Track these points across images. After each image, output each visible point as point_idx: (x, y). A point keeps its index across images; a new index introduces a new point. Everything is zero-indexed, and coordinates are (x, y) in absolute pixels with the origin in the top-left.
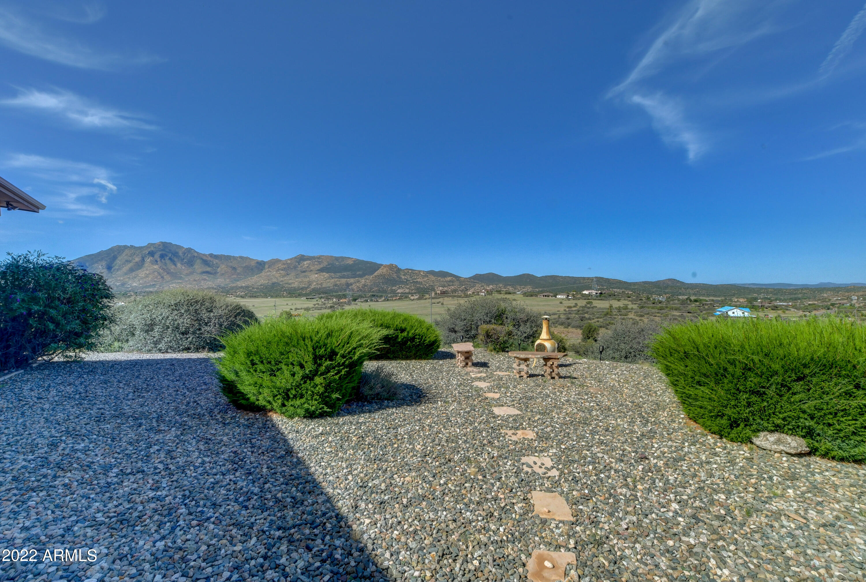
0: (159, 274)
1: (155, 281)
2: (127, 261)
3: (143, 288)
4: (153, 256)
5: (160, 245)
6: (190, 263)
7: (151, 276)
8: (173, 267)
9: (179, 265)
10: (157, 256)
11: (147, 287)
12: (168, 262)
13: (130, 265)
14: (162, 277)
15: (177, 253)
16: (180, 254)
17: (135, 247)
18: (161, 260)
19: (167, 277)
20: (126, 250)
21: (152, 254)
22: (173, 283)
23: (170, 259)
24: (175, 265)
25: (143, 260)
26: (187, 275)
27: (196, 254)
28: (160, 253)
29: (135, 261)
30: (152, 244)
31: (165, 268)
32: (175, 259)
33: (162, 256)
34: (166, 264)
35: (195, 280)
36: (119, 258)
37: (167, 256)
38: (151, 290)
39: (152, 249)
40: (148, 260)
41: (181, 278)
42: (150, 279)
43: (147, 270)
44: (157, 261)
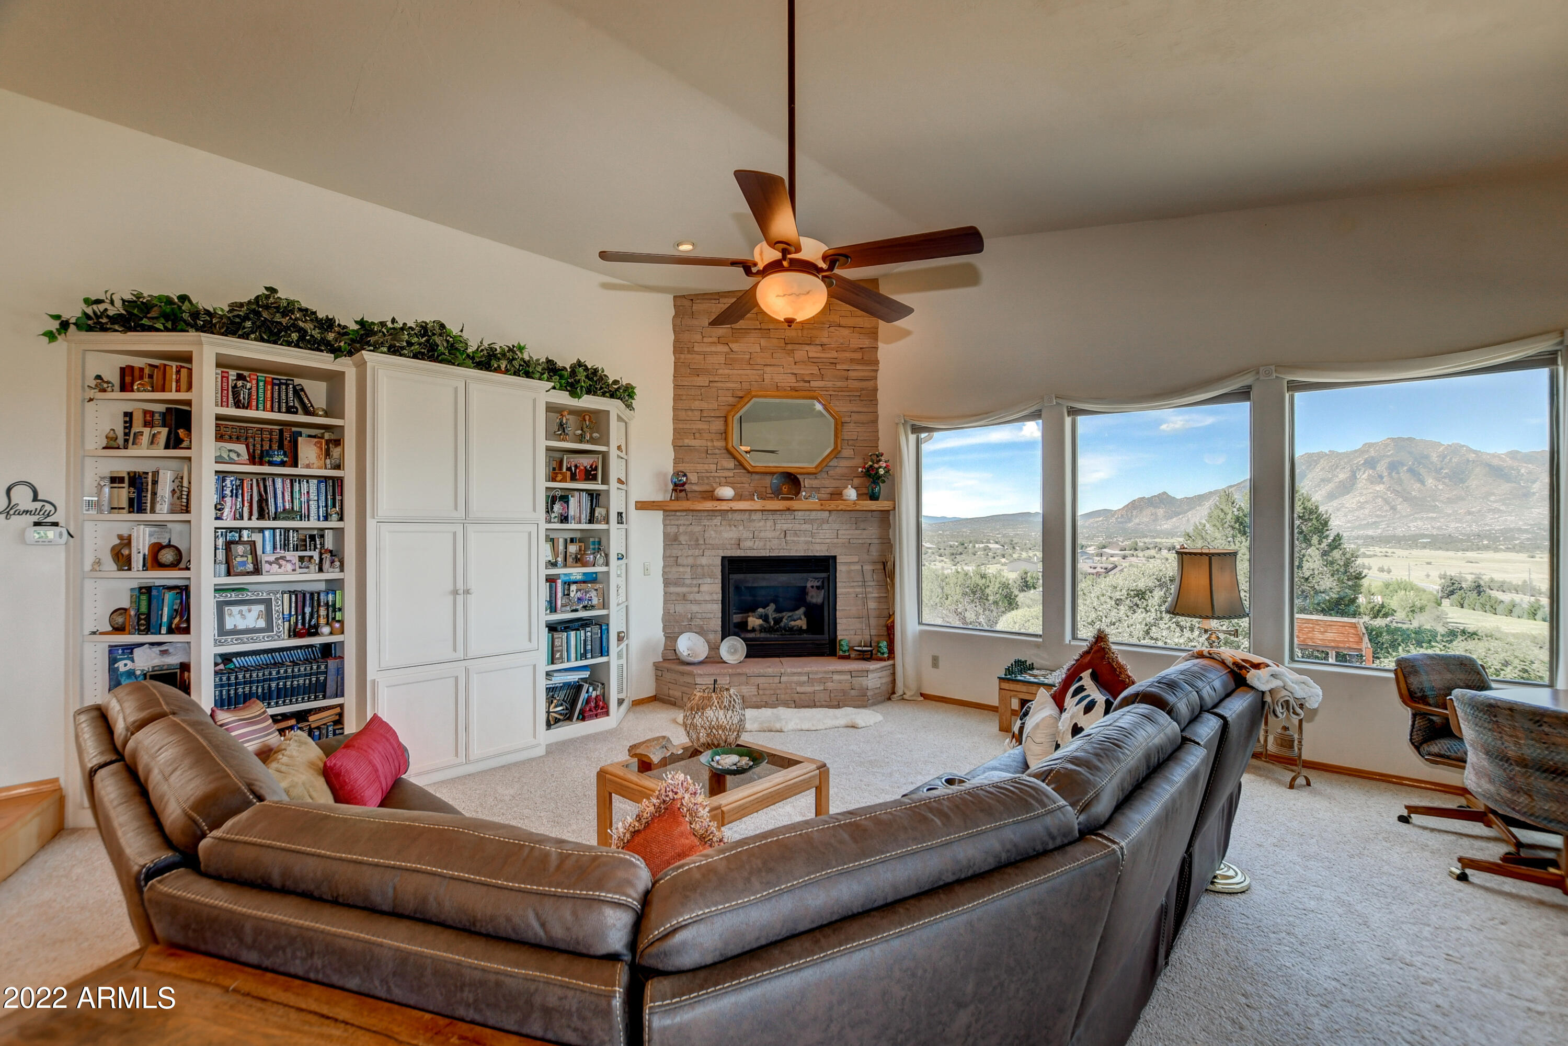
0: (1386, 501)
1: (1377, 516)
2: (1323, 480)
3: (1353, 529)
4: (1374, 468)
5: (1386, 445)
6: (1458, 476)
7: (1369, 507)
8: (1417, 486)
9: (1430, 482)
10: (1382, 467)
11: (1360, 527)
12: (1405, 476)
13: (1329, 487)
14: (1393, 508)
15: (1427, 457)
16: (1434, 458)
17: (1338, 454)
18: (1390, 474)
19: (1404, 508)
20: (1322, 461)
21: (1371, 463)
22: (1416, 519)
23: (1411, 470)
24: (1422, 482)
25: (1353, 477)
26: (1450, 501)
27: (1472, 456)
28: (1388, 460)
29: (1337, 480)
30: (1370, 445)
31: (1399, 489)
32: (1422, 471)
33: (1393, 467)
34: (1400, 481)
35: (1469, 513)
36: (1310, 476)
37: (1403, 465)
38: (1370, 532)
39: (1372, 453)
40: (1363, 476)
41: (1434, 508)
42: (1367, 511)
43: (1361, 494)
44: (1381, 477)
